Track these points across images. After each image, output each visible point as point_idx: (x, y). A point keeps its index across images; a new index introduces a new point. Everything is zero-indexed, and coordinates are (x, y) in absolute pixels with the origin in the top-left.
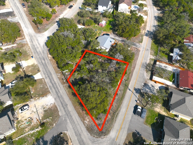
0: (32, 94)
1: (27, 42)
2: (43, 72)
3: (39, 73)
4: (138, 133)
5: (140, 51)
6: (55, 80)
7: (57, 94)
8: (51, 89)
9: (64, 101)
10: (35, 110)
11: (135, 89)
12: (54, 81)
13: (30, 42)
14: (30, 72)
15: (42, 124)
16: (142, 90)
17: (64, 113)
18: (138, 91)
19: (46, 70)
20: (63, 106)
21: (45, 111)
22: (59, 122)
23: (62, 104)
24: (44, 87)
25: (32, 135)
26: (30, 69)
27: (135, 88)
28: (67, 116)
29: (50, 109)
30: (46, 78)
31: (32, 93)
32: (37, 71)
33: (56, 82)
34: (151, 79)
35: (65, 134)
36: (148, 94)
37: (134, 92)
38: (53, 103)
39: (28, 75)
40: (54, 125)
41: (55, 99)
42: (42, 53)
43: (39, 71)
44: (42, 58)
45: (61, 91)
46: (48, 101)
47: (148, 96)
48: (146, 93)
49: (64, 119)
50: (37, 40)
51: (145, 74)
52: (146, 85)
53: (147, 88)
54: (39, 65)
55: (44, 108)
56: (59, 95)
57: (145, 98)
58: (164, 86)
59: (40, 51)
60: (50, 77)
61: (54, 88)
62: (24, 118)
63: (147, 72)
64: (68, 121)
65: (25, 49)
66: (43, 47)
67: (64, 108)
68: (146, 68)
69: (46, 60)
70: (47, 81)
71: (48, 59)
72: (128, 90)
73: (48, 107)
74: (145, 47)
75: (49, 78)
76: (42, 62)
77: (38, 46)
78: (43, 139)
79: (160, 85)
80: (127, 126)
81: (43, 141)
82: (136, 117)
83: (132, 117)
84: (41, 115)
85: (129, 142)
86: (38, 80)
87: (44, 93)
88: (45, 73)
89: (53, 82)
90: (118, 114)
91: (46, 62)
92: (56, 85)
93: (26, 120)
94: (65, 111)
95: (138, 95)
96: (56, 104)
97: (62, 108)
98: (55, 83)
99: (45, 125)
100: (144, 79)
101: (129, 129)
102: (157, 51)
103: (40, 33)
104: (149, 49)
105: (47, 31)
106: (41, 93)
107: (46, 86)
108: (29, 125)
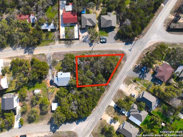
0: (124, 98)
1: (90, 135)
2: (108, 103)
3: (110, 105)
4: (114, 38)
5: (55, 53)
6: (110, 92)
7: (117, 85)
8: (116, 90)
9: (119, 79)
10: (131, 90)
11: (91, 46)
13: (89, 133)
14: (113, 111)
15: (135, 81)
16: (89, 42)
17: (125, 75)
18: (91, 45)
19: (107, 102)
20: (122, 78)
21: (128, 85)
22: (129, 75)
24: (117, 95)
25: (140, 83)
26: (110, 113)
27: (90, 47)
29: (126, 83)
30: (111, 98)
31: (123, 99)
32: (109, 107)
34: (78, 39)
35: (133, 69)
36: (90, 38)
37: (92, 46)
38: (123, 84)
39: (115, 110)
40: (132, 76)
41: (120, 84)
42: (95, 116)
43: (109, 106)
44: (99, 112)
45: (115, 84)
46: (123, 87)
47: (91, 39)
48: (90, 40)
49: (127, 74)
50: (84, 129)
51: (76, 44)
52: (84, 41)
53: (86, 40)
54: (105, 110)
55: (127, 86)
56: (117, 84)
57: (93, 39)
58: (79, 31)
59: (94, 118)
60: (109, 96)
62: (137, 92)
63: (73, 43)
64: (127, 71)
65: (97, 130)
66: (90, 119)
67: (123, 76)
68: (70, 44)
69: (99, 108)
70: (112, 96)
71: (97, 108)
72: (93, 50)
73: (126, 85)
74: (48, 50)
75: (110, 96)
76: (102, 110)
77: (90, 124)
78: (139, 77)
79: (80, 34)
80: (114, 44)
81: (140, 76)
82: (107, 41)
83: (108, 43)
84: (131, 85)
85: (121, 40)
86: (114, 102)
87: (121, 92)
88: (108, 101)
89: (112, 92)
90: (110, 50)
91: (100, 107)
92: (113, 89)
93: (137, 90)
94: (123, 75)
95: (94, 44)
96: (122, 82)
97: (123, 77)
98: (112, 90)
99: (134, 80)
100: (80, 43)
101: (115, 43)
103: (76, 134)
104: (49, 47)
105: (71, 130)
106: (121, 94)
108: (138, 87)
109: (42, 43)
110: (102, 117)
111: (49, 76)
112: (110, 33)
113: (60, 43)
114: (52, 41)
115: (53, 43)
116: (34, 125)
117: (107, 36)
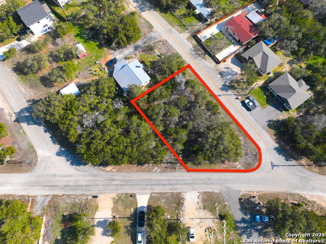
0: (171, 217)
1: (48, 196)
2: (139, 190)
3: (138, 197)
4: (270, 121)
5: (166, 41)
6: (164, 178)
7: (189, 184)
8: (175, 189)
9: (201, 180)
10: (198, 221)
11: (222, 89)
12: (164, 180)
13: (51, 190)
14: (128, 210)
15: (222, 217)
16: (226, 82)
17: (219, 186)
18: (225, 88)
19: (138, 185)
20: (209, 184)
21: (204, 208)
22: (226, 197)
23: (205, 184)
24: (167, 199)
25: (228, 233)
26: (121, 208)
27: (220, 89)
28: (224, 185)
29: (204, 201)
30: (152, 189)
31: (169, 217)
32: (131, 199)
33: (167, 178)
34: (218, 62)
35: (243, 195)
36: (234, 80)
37: (224, 92)
38: (198, 194)
39: (131, 215)
40: (226, 203)
41: (194, 190)
42: (94, 178)
43: (133, 196)
44: (107, 182)
45: (185, 178)
46: (191, 200)
47: (236, 83)
48: (232, 82)
49: (225, 190)
50: (54, 176)
51: (207, 64)
52: (221, 74)
53: (227, 75)
54: (120, 192)
55: (200, 208)
56: (190, 182)
57: (237, 86)
58: (233, 56)
59: (88, 181)
60: (154, 183)
61: (176, 184)
62: (203, 238)
63: (205, 59)
64: (230, 185)
65: (66, 203)
66: (81, 173)
67: (212, 184)
68: (199, 55)
69: (116, 178)
70: (158, 189)
71: (113, 174)
72: (219, 98)
73: (200, 203)
74: (164, 29)
75: (156, 185)
76: (117, 185)
77: (72, 179)
78: (238, 222)
79: (229, 60)
80: (260, 127)
81: (240, 222)
82: (253, 112)
83: (252, 115)
84: (208, 214)
85: (275, 135)
86: (149, 202)
87: (178, 201)
88: (142, 187)
89: (165, 182)
91: (120, 178)
92: (173, 180)
93: (206, 235)
94: (216, 184)
95: (230, 92)
96: (201, 191)
97: (211, 186)
98: (169, 180)
99: (222, 214)
100: (213, 70)
101: (263, 128)
102: (179, 21)
103: (35, 164)
104: (170, 27)
105: (37, 149)
106: (175, 205)
107: (167, 195)
108: (214, 233)
109: (168, 15)
110: (100, 196)
111: (121, 53)
112: (270, 108)
113: (188, 39)
114: (184, 27)
115: (180, 29)
116: (15, 79)
117: (262, 105)
